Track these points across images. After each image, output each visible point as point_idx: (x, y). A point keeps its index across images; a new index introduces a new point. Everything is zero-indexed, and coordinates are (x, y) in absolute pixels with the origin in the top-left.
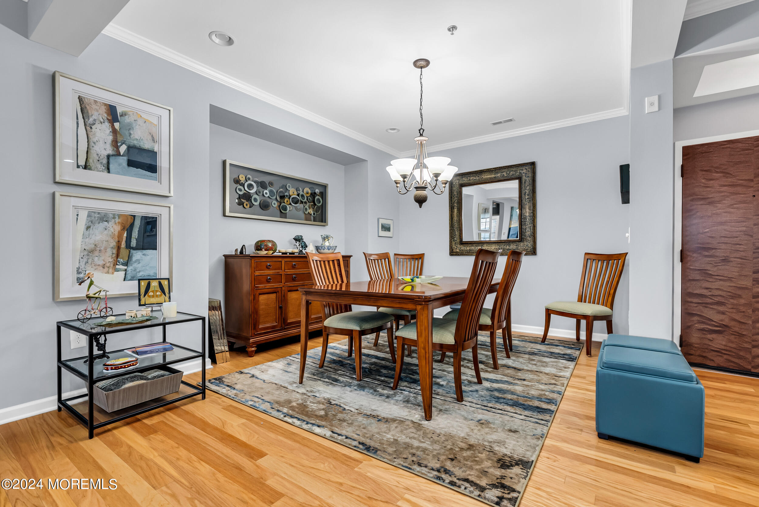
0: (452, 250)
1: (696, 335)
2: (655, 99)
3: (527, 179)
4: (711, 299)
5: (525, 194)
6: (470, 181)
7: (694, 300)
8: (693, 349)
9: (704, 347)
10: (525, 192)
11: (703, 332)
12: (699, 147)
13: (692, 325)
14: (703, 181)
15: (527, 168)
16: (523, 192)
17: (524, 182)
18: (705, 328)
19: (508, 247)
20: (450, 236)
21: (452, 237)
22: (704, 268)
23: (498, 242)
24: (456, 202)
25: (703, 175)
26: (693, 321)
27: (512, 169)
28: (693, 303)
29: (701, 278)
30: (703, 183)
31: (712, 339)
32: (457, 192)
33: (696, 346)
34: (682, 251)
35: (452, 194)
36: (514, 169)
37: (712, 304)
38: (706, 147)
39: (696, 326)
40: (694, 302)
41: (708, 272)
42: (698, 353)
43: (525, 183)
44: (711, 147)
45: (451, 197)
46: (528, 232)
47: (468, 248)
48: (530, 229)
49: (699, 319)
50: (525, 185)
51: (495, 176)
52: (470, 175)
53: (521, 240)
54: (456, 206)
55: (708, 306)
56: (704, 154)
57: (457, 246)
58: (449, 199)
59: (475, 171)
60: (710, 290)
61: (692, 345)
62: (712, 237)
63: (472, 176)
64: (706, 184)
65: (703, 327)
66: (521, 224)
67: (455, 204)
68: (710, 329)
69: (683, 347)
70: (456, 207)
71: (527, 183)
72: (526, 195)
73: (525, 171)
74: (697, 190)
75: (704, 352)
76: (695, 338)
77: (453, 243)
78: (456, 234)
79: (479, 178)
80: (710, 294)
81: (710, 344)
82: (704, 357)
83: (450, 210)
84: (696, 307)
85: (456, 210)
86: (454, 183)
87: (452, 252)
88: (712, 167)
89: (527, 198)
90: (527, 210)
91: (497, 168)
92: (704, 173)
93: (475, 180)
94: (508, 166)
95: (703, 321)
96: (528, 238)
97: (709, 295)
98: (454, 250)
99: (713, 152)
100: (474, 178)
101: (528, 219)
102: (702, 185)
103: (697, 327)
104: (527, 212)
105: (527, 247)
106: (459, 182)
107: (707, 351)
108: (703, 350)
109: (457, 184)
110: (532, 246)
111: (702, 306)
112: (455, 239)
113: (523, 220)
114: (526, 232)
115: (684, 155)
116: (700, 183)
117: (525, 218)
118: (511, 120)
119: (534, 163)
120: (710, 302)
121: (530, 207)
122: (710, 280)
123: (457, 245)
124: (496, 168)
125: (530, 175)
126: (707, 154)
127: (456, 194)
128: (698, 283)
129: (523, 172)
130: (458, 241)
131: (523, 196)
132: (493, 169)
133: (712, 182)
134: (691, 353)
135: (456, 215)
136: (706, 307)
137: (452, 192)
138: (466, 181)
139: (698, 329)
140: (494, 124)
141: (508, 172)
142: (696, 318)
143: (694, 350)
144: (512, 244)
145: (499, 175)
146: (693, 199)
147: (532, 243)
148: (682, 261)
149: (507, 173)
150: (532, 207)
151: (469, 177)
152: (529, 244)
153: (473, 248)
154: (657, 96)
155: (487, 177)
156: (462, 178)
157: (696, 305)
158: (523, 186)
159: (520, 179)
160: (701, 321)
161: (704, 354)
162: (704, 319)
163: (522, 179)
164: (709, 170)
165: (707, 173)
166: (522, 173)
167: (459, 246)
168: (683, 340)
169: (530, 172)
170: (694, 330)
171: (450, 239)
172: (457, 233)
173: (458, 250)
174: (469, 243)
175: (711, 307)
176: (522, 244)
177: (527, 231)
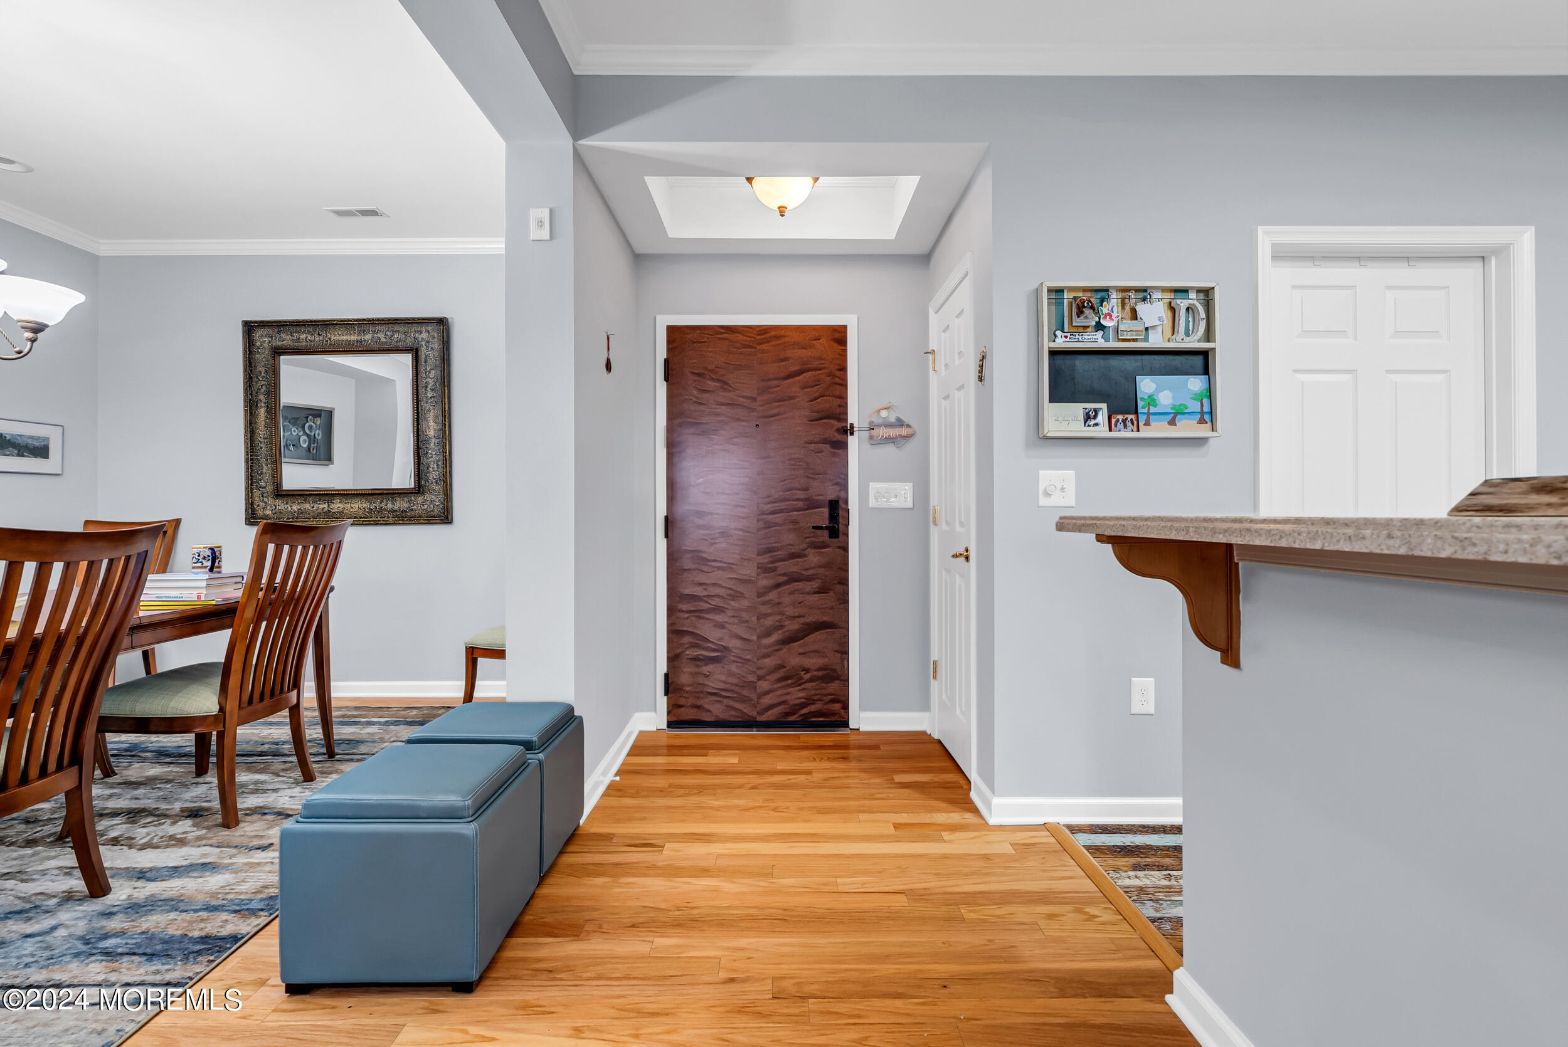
0: (253, 510)
1: (688, 670)
2: (545, 214)
3: (431, 354)
4: (707, 602)
5: (426, 387)
6: (300, 344)
7: (685, 606)
8: (684, 695)
9: (698, 690)
10: (426, 383)
11: (696, 662)
12: (688, 331)
13: (682, 652)
14: (695, 392)
15: (429, 328)
16: (422, 383)
17: (423, 360)
18: (699, 655)
19: (389, 505)
20: (247, 476)
21: (252, 479)
22: (696, 549)
23: (365, 494)
24: (262, 390)
25: (694, 381)
26: (683, 644)
27: (396, 327)
28: (683, 611)
29: (694, 566)
30: (695, 396)
31: (708, 674)
32: (265, 366)
33: (687, 689)
34: (666, 518)
35: (251, 371)
36: (402, 328)
37: (708, 611)
38: (698, 332)
39: (688, 652)
40: (684, 609)
41: (701, 554)
42: (691, 701)
43: (426, 362)
44: (704, 334)
45: (251, 378)
46: (434, 474)
47: (295, 508)
48: (438, 465)
49: (691, 640)
50: (426, 366)
51: (359, 338)
52: (298, 329)
53: (419, 490)
54: (264, 400)
55: (703, 615)
56: (695, 345)
57: (265, 503)
58: (245, 383)
59: (311, 321)
60: (704, 587)
61: (681, 689)
62: (707, 493)
63: (304, 332)
64: (698, 398)
65: (697, 653)
66: (418, 453)
67: (262, 397)
68: (706, 656)
69: (669, 695)
70: (263, 404)
71: (430, 363)
72: (428, 389)
73: (425, 335)
74: (686, 406)
75: (699, 698)
76: (684, 678)
77: (257, 493)
78: (264, 471)
79: (321, 338)
80: (705, 593)
81: (706, 683)
82: (698, 707)
83: (246, 411)
84: (687, 618)
85: (262, 412)
86: (258, 344)
87: (254, 518)
88: (706, 368)
89: (430, 396)
90: (431, 423)
91: (364, 320)
92: (696, 378)
93: (311, 341)
94: (389, 320)
95: (696, 643)
96: (434, 486)
97: (704, 596)
98: (260, 512)
99: (707, 344)
100: (309, 337)
101: (432, 444)
102: (694, 399)
103: (688, 655)
104: (431, 428)
105: (432, 506)
106: (270, 342)
107: (701, 695)
108: (697, 695)
109: (266, 345)
110: (442, 503)
111: (694, 616)
112: (262, 484)
113: (421, 445)
114: (428, 472)
115: (670, 341)
116: (691, 395)
117: (427, 442)
118: (373, 213)
119: (443, 321)
120: (705, 608)
121: (436, 417)
122: (706, 570)
123: (265, 499)
124: (360, 320)
125: (436, 346)
126: (700, 345)
127: (263, 370)
128: (689, 576)
129: (422, 338)
130: (270, 488)
131: (422, 391)
132: (355, 321)
133: (706, 395)
134: (681, 703)
135: (263, 423)
136: (700, 618)
137: (253, 365)
138: (290, 342)
139: (690, 659)
140: (340, 213)
141: (389, 333)
142: (687, 639)
143: (685, 697)
144: (398, 499)
145: (368, 337)
146: (683, 422)
147: (441, 497)
148: (667, 536)
149: (386, 335)
150: (440, 418)
151: (296, 332)
152: (435, 499)
153: (308, 506)
154: (548, 210)
155: (341, 338)
156: (279, 332)
157: (687, 615)
158: (422, 369)
159: (415, 352)
160: (694, 643)
161: (699, 703)
162: (697, 640)
163: (420, 353)
164: (702, 373)
165: (700, 379)
166: (420, 340)
167: (271, 501)
168: (670, 681)
169: (436, 340)
170: (685, 661)
171: (247, 482)
172: (266, 469)
173: (268, 512)
174: (298, 495)
175: (707, 616)
176: (420, 499)
177: (431, 469)
